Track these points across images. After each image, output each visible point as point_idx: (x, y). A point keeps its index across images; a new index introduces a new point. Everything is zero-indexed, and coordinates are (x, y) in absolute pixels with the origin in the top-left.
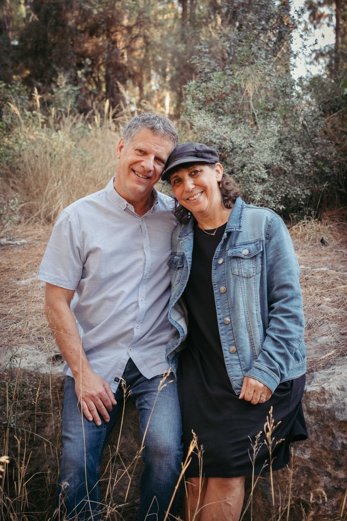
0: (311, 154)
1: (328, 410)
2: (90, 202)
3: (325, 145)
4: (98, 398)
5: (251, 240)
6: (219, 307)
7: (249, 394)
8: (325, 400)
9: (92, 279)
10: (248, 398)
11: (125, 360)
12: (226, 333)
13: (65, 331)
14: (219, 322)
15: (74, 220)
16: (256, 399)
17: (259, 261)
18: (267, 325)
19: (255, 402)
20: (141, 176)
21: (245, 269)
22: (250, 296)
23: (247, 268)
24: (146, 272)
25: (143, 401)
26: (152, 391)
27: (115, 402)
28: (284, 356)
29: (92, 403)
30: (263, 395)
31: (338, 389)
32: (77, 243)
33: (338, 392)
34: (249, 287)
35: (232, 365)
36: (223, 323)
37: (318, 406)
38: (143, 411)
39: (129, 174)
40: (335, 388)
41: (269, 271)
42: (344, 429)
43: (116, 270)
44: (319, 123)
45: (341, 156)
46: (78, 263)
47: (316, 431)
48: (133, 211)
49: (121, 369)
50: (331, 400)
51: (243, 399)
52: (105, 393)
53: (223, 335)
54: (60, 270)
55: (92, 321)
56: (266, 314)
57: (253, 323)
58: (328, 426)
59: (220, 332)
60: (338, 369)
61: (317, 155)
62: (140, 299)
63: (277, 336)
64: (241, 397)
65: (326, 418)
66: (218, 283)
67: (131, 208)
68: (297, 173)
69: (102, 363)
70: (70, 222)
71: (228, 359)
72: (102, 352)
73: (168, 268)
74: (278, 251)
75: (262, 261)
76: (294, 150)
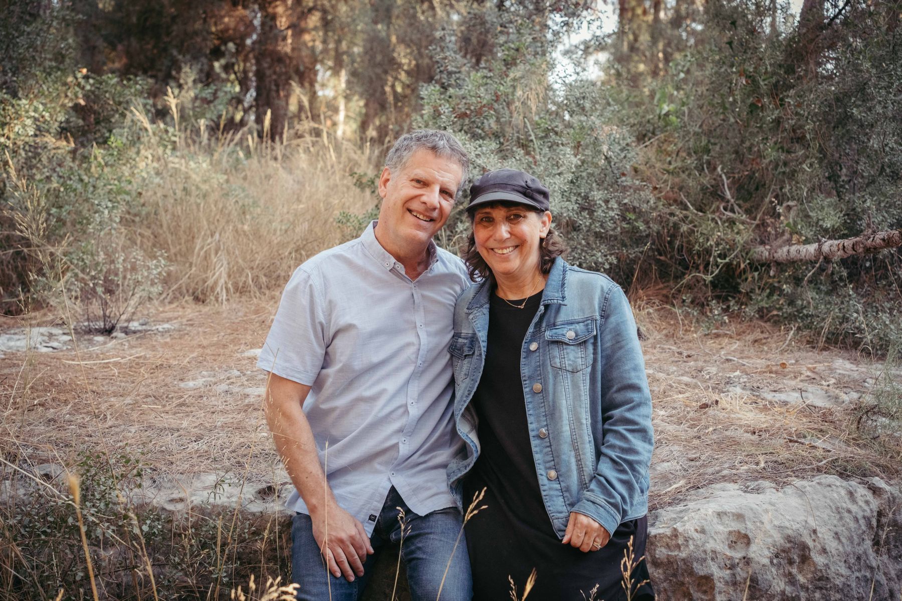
0: (617, 202)
1: (683, 560)
2: (339, 257)
3: (638, 189)
4: (348, 543)
5: (577, 317)
6: (531, 412)
7: (578, 537)
8: (678, 547)
9: (341, 370)
10: (576, 542)
11: (384, 488)
12: (541, 451)
13: (299, 447)
14: (531, 434)
15: (316, 282)
16: (588, 544)
17: (590, 348)
18: (600, 441)
19: (586, 548)
20: (421, 217)
21: (569, 360)
22: (577, 397)
23: (573, 359)
24: (419, 362)
25: (413, 548)
26: (428, 534)
27: (372, 551)
28: (628, 484)
29: (340, 551)
30: (597, 540)
31: (696, 530)
32: (321, 317)
33: (696, 536)
34: (575, 386)
35: (551, 496)
36: (538, 437)
37: (668, 555)
38: (415, 562)
39: (403, 217)
40: (693, 529)
41: (606, 364)
42: (704, 588)
43: (376, 359)
44: (629, 155)
45: (663, 205)
46: (320, 345)
47: (665, 590)
48: (403, 273)
49: (379, 502)
50: (687, 546)
51: (569, 543)
52: (358, 536)
53: (537, 453)
54: (292, 355)
55: (335, 432)
56: (600, 425)
57: (581, 436)
58: (683, 584)
59: (534, 449)
60: (691, 505)
61: (625, 204)
62: (410, 401)
63: (617, 456)
64: (565, 540)
65: (680, 571)
66: (530, 378)
67: (401, 268)
68: (597, 230)
69: (351, 493)
70: (311, 286)
71: (545, 488)
72: (349, 478)
73: (448, 356)
74: (619, 336)
75: (595, 349)
76: (594, 196)
